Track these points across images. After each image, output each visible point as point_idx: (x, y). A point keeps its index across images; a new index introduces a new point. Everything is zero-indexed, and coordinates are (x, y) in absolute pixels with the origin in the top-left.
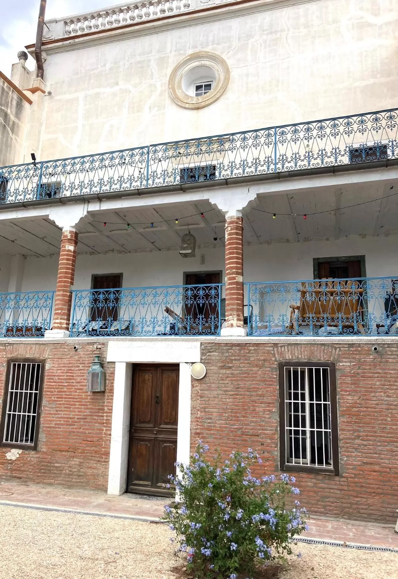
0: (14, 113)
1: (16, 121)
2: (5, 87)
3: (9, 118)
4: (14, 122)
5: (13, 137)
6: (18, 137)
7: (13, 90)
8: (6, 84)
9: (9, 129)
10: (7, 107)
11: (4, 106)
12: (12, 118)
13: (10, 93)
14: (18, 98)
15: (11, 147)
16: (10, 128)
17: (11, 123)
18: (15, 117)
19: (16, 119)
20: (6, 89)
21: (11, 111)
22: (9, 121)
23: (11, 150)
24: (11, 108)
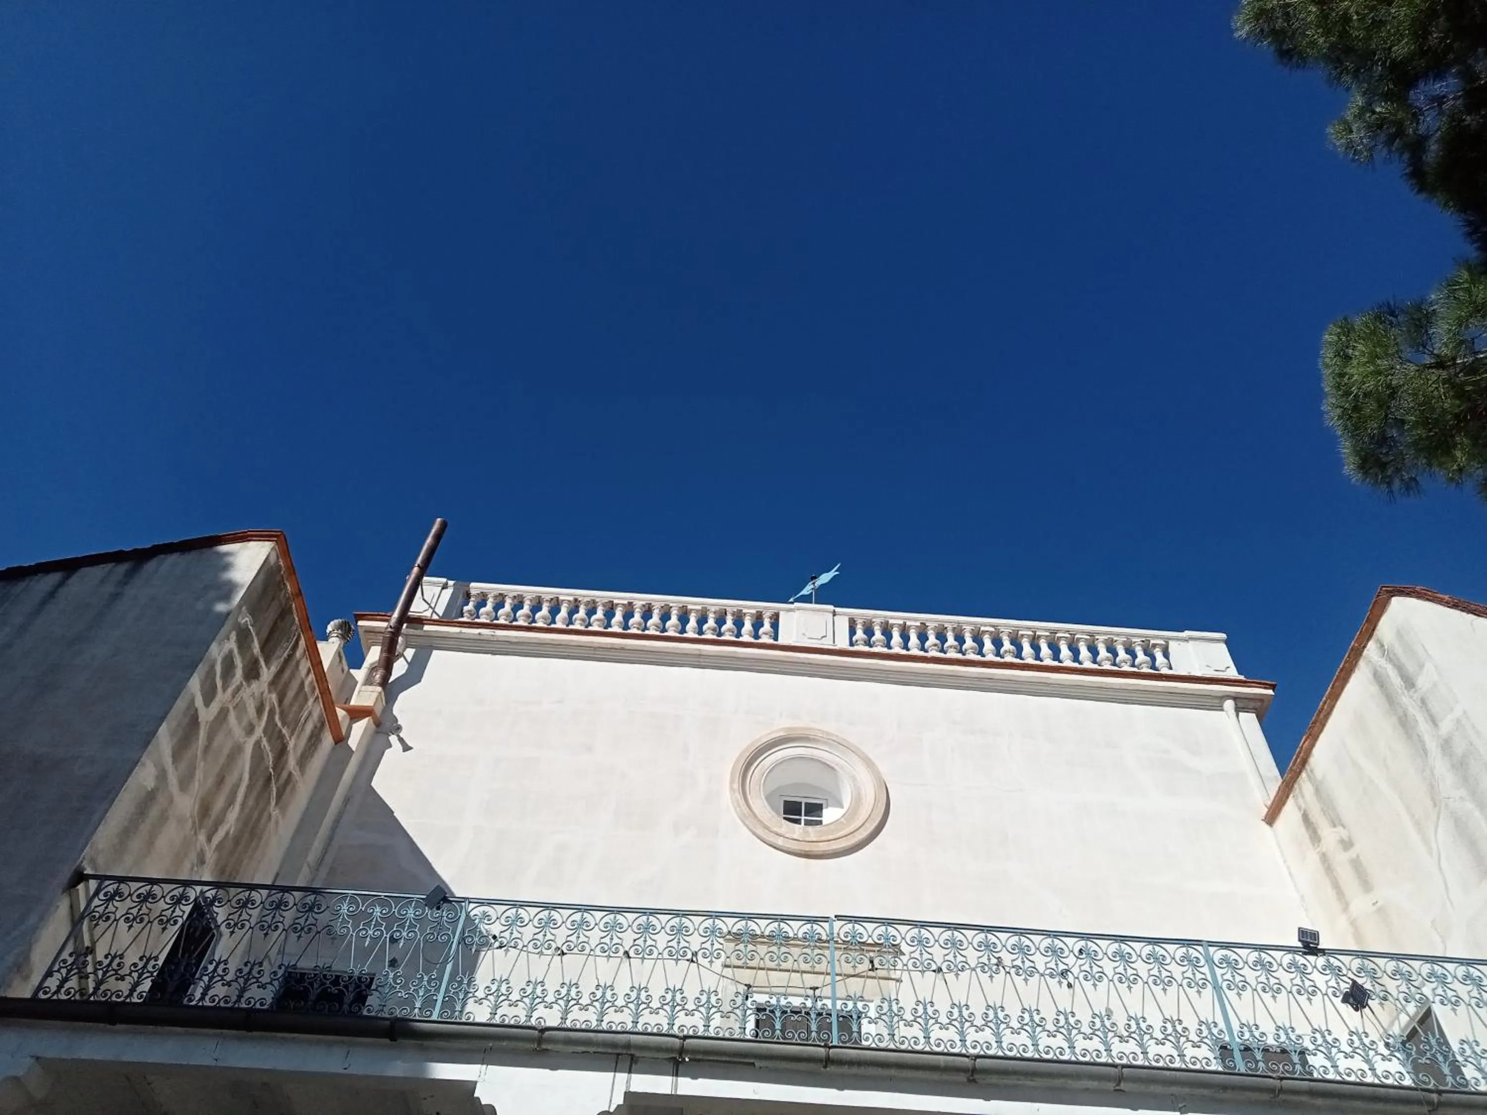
0: (299, 753)
1: (296, 774)
2: (307, 683)
3: (286, 762)
4: (290, 774)
5: (275, 813)
6: (283, 818)
7: (317, 698)
8: (312, 676)
9: (274, 789)
10: (292, 734)
11: (288, 727)
12: (292, 762)
13: (311, 701)
14: (320, 717)
15: (260, 838)
16: (278, 788)
17: (285, 775)
18: (297, 764)
19: (297, 768)
20: (307, 689)
21: (295, 745)
22: (282, 769)
23: (257, 847)
24: (298, 736)
